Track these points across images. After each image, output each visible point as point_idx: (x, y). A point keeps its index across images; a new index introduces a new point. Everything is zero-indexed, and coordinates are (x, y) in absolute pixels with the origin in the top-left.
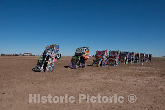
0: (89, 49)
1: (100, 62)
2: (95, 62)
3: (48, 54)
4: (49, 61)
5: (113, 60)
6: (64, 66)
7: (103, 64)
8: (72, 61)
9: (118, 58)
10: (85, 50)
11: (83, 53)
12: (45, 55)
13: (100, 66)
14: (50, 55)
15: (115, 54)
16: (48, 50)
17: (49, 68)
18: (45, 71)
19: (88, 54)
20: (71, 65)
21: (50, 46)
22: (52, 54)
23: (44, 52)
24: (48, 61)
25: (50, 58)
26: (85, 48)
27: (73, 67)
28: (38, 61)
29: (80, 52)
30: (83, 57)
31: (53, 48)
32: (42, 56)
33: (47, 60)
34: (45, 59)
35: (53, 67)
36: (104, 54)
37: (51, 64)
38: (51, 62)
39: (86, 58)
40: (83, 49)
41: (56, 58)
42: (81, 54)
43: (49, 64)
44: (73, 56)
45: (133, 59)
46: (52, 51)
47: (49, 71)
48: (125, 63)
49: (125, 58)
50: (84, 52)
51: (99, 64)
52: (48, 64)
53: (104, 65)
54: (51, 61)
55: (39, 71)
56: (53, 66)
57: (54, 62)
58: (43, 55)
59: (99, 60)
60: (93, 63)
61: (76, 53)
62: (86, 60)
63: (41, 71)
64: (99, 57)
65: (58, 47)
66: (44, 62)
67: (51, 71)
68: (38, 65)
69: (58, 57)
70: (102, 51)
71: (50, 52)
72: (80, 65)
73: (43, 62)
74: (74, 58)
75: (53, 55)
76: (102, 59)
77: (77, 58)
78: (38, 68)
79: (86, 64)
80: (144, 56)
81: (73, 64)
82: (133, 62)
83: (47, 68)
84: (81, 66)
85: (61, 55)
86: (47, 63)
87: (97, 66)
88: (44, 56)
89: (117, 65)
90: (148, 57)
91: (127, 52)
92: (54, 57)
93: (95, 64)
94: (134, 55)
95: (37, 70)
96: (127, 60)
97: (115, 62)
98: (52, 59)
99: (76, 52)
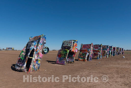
0: (77, 42)
1: (87, 56)
2: (81, 56)
3: (32, 47)
4: (34, 56)
5: (97, 54)
6: (49, 61)
7: (89, 58)
8: (58, 56)
9: (101, 51)
10: (74, 43)
11: (72, 47)
12: (28, 48)
13: (86, 61)
14: (35, 49)
15: (98, 48)
16: (32, 42)
17: (34, 66)
18: (28, 70)
19: (76, 47)
20: (58, 60)
21: (35, 38)
22: (38, 47)
23: (27, 45)
24: (32, 57)
25: (35, 52)
26: (73, 41)
27: (60, 63)
28: (20, 56)
29: (68, 45)
30: (72, 51)
31: (39, 39)
32: (24, 51)
33: (32, 55)
34: (29, 54)
35: (39, 64)
36: (90, 47)
37: (37, 60)
38: (36, 58)
39: (75, 51)
40: (71, 42)
41: (43, 52)
42: (69, 48)
43: (34, 60)
44: (60, 50)
45: (112, 52)
46: (38, 43)
47: (34, 70)
48: (107, 56)
49: (106, 51)
50: (72, 45)
51: (86, 58)
52: (32, 61)
53: (91, 59)
54: (36, 56)
55: (21, 71)
56: (39, 62)
57: (40, 58)
58: (25, 48)
59: (86, 54)
60: (79, 57)
61: (62, 47)
62: (75, 54)
63: (23, 70)
64: (85, 51)
65: (45, 38)
66: (27, 58)
67: (37, 70)
68: (19, 61)
69: (46, 51)
70: (87, 45)
71: (34, 45)
72: (67, 60)
73: (25, 57)
74: (62, 52)
75: (40, 49)
76: (89, 53)
77: (65, 52)
78: (19, 66)
79: (74, 59)
80: (119, 49)
81: (60, 59)
82: (112, 55)
83: (31, 66)
84: (69, 61)
85: (48, 49)
86: (32, 59)
87: (84, 60)
88: (27, 51)
89: (101, 58)
90: (122, 51)
91: (108, 46)
92: (40, 51)
93: (82, 58)
94: (112, 48)
95: (18, 68)
96: (108, 54)
97: (99, 56)
98: (38, 54)
99: (62, 45)
